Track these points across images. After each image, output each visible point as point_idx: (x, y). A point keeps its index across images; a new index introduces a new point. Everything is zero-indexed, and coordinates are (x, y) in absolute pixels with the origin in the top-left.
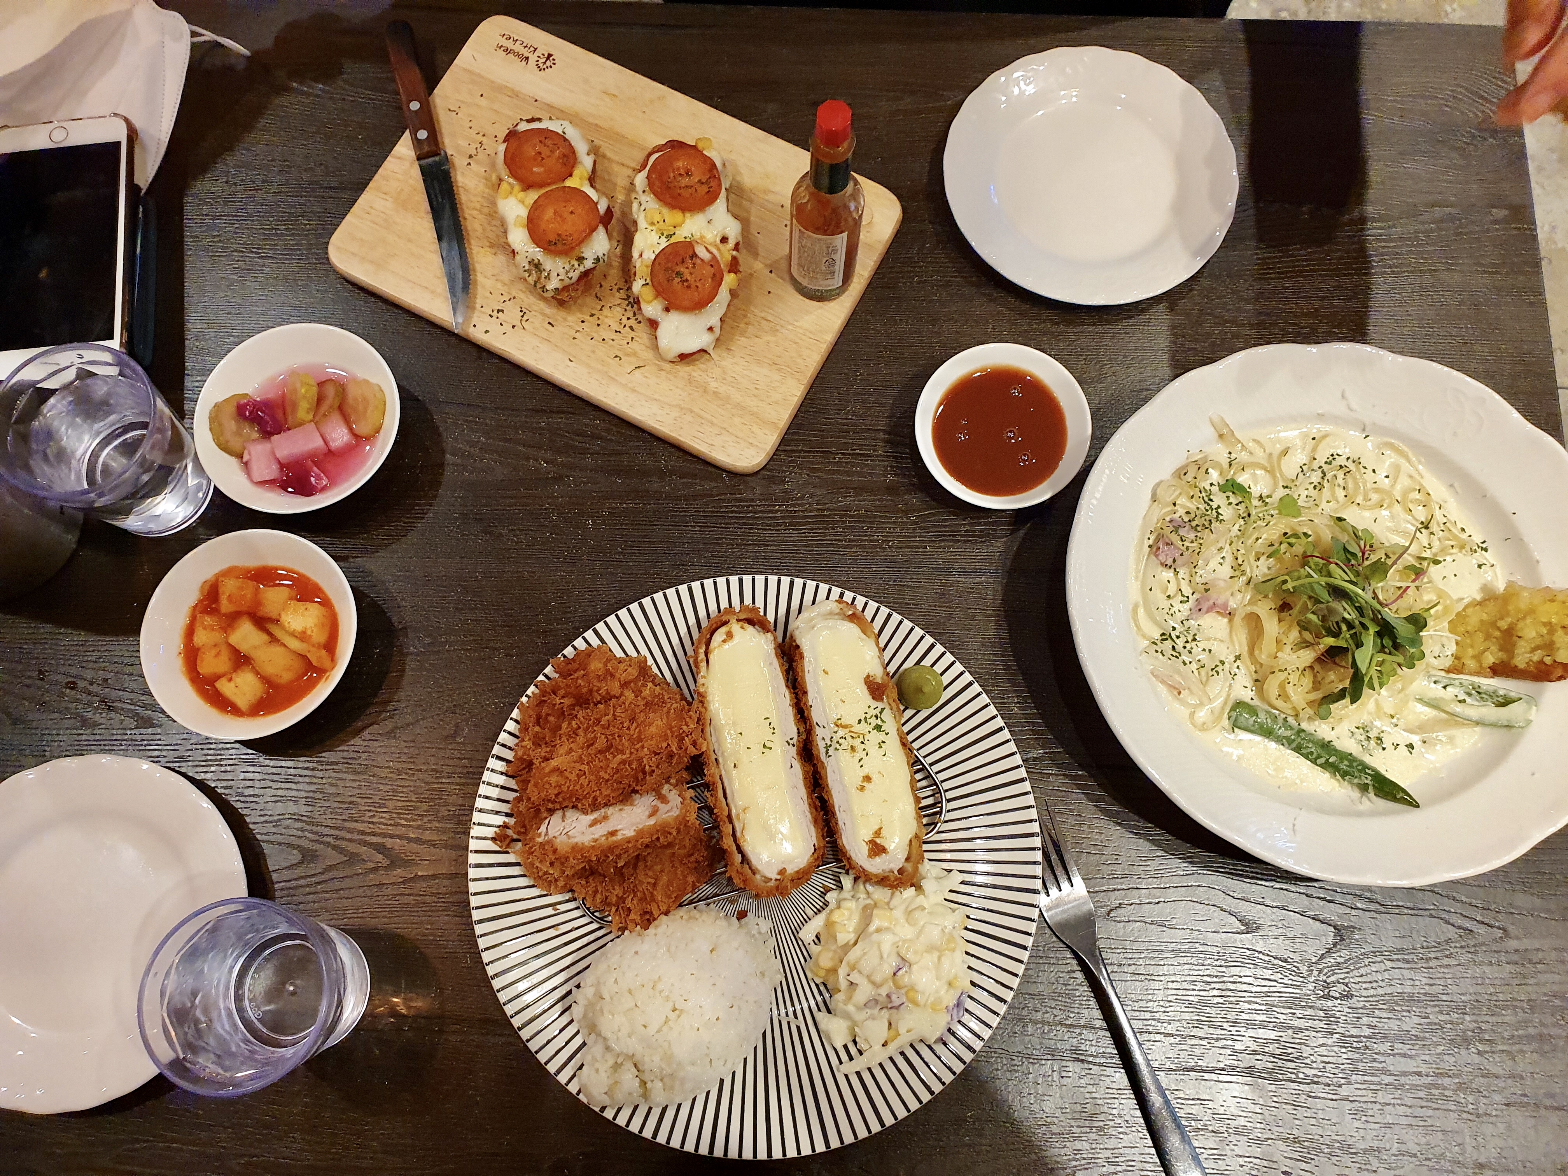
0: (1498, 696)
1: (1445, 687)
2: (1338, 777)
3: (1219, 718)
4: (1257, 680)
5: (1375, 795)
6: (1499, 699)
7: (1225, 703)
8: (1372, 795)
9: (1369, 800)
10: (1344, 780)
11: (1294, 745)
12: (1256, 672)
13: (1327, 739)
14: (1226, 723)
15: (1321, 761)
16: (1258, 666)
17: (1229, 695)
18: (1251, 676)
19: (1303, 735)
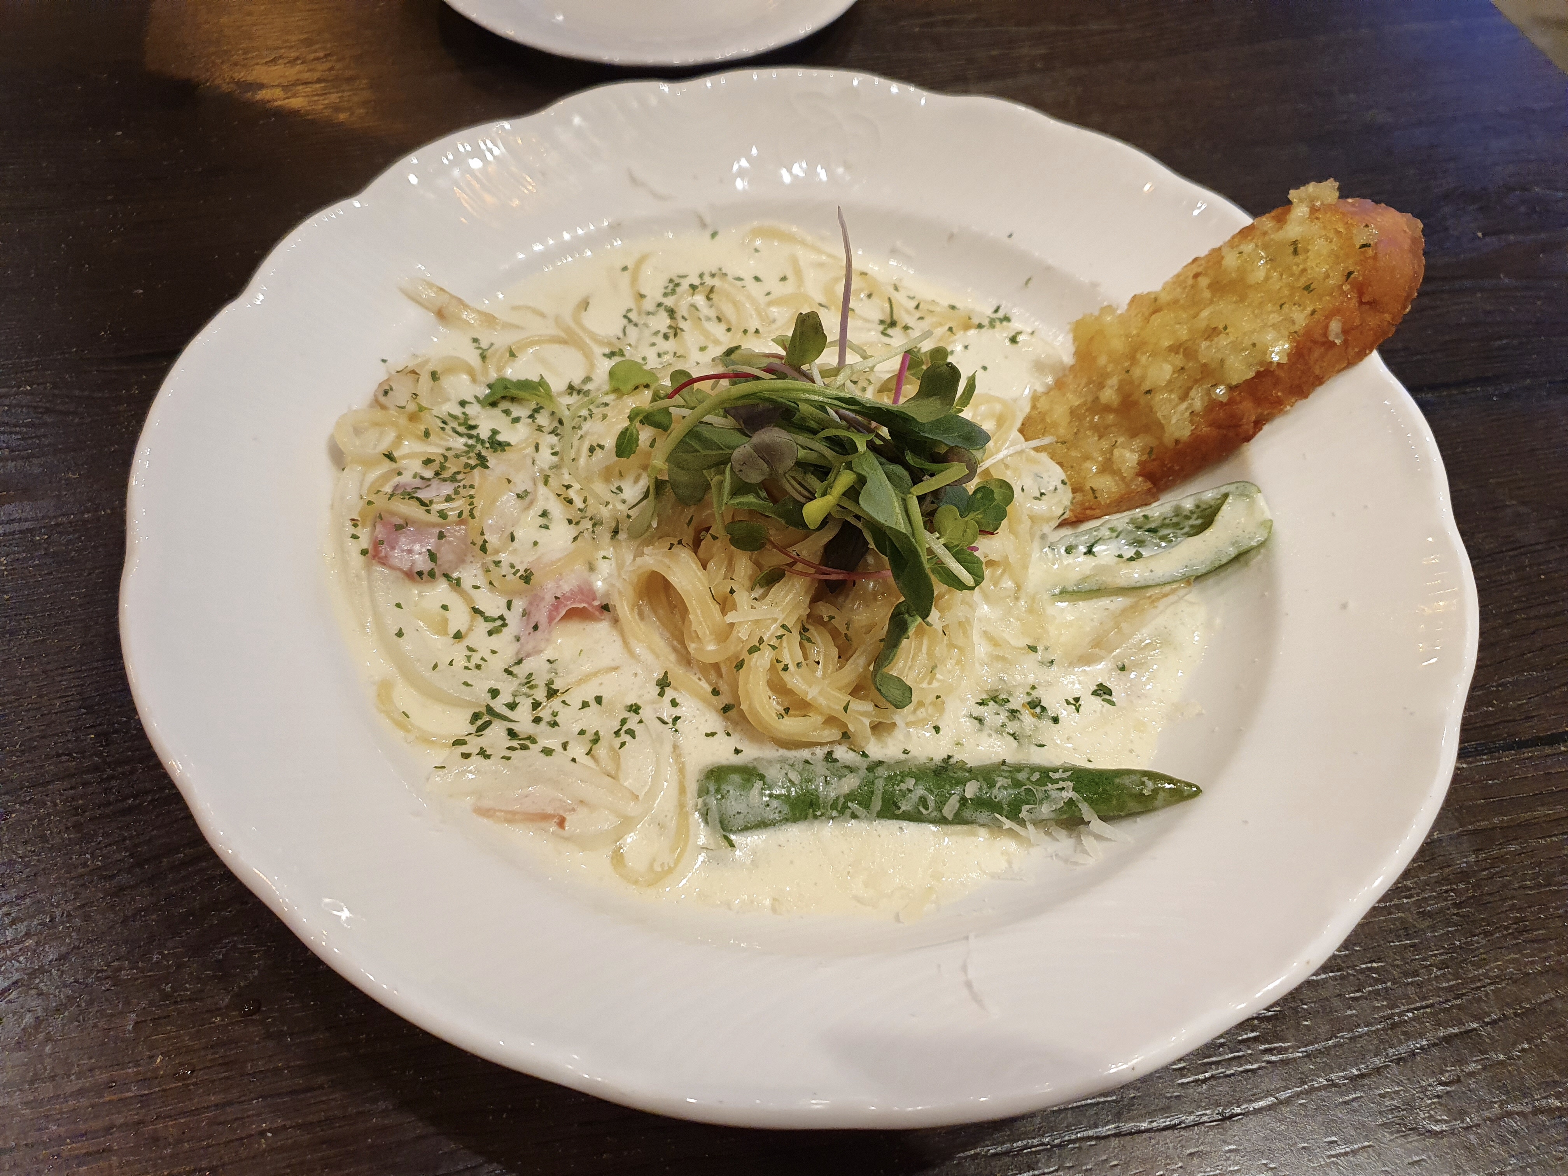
0: (1187, 518)
1: (1089, 552)
2: (1008, 824)
3: (683, 833)
4: (726, 709)
5: (1102, 818)
6: (1192, 522)
7: (682, 790)
8: (1097, 825)
9: (1098, 837)
10: (1022, 823)
11: (877, 804)
12: (716, 692)
13: (938, 755)
14: (702, 835)
15: (951, 808)
16: (713, 676)
17: (682, 771)
18: (709, 704)
19: (882, 772)
